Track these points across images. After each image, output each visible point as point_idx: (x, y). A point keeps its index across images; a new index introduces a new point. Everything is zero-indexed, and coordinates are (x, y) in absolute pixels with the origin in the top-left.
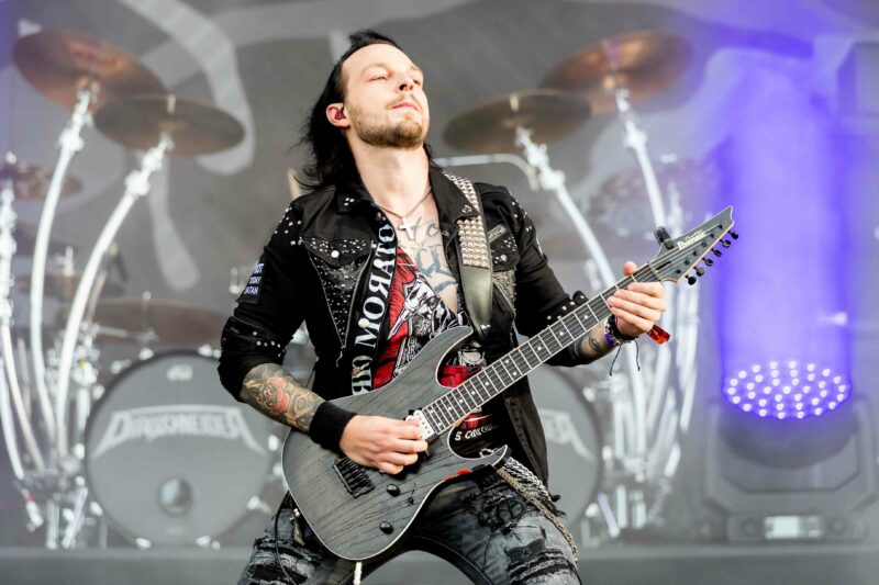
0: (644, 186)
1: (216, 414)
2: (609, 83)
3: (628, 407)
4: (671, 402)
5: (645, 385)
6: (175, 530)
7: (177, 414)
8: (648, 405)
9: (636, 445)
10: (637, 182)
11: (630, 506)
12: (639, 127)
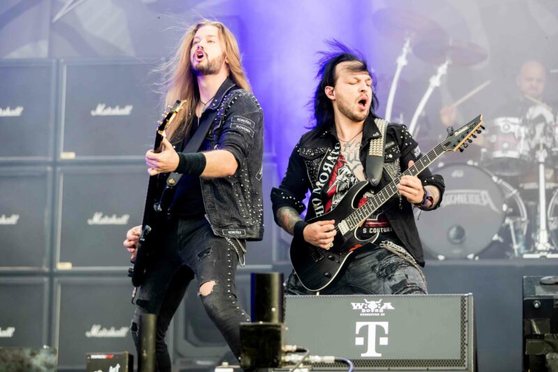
1: (476, 194)
6: (457, 251)
7: (457, 194)
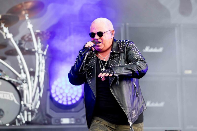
0: (32, 38)
2: (24, 12)
3: (27, 92)
4: (38, 90)
5: (32, 86)
8: (32, 91)
9: (29, 101)
10: (30, 37)
11: (28, 115)
12: (31, 23)
